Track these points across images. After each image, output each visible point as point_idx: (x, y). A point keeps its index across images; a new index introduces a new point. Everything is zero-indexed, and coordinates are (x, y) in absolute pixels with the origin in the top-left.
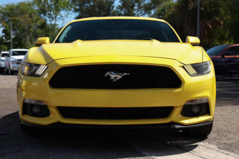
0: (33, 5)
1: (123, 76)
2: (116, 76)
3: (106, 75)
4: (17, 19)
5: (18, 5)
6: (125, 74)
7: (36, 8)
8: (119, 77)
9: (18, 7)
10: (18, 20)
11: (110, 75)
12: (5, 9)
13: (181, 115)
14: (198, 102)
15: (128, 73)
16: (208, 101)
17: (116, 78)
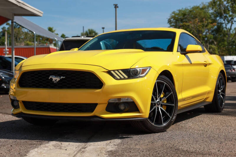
0: (208, 8)
1: (61, 79)
2: (56, 79)
3: (49, 78)
4: (187, 24)
5: (191, 9)
6: (62, 77)
7: (211, 11)
8: (58, 79)
9: (190, 11)
10: (189, 26)
11: (52, 78)
12: (178, 15)
13: (105, 111)
14: (121, 101)
15: (64, 76)
16: (132, 101)
17: (56, 80)
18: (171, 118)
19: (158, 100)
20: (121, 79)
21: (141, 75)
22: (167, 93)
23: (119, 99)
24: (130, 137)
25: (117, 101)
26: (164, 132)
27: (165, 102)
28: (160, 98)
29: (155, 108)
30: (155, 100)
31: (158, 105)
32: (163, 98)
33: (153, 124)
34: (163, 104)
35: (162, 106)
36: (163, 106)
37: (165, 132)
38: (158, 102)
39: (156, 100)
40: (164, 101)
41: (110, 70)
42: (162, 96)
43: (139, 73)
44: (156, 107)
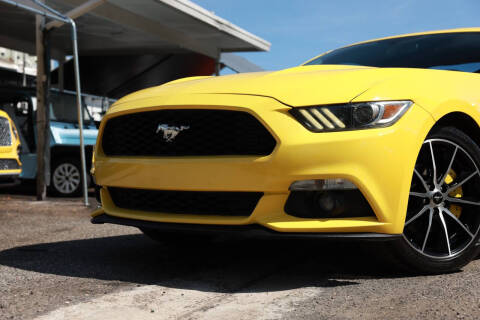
1: (180, 132)
3: (158, 131)
6: (182, 128)
8: (174, 133)
11: (163, 129)
13: (284, 213)
14: (324, 187)
15: (187, 125)
16: (354, 187)
17: (170, 135)
18: (473, 237)
19: (436, 190)
20: (326, 130)
21: (381, 121)
22: (463, 173)
23: (320, 182)
24: (355, 283)
25: (315, 188)
26: (452, 272)
27: (458, 196)
28: (441, 183)
29: (428, 211)
30: (427, 189)
31: (437, 202)
32: (451, 185)
33: (421, 252)
34: (450, 200)
35: (447, 205)
36: (452, 206)
37: (456, 274)
38: (437, 194)
39: (432, 188)
40: (455, 192)
41: (295, 105)
42: (448, 179)
43: (376, 117)
44: (431, 207)
